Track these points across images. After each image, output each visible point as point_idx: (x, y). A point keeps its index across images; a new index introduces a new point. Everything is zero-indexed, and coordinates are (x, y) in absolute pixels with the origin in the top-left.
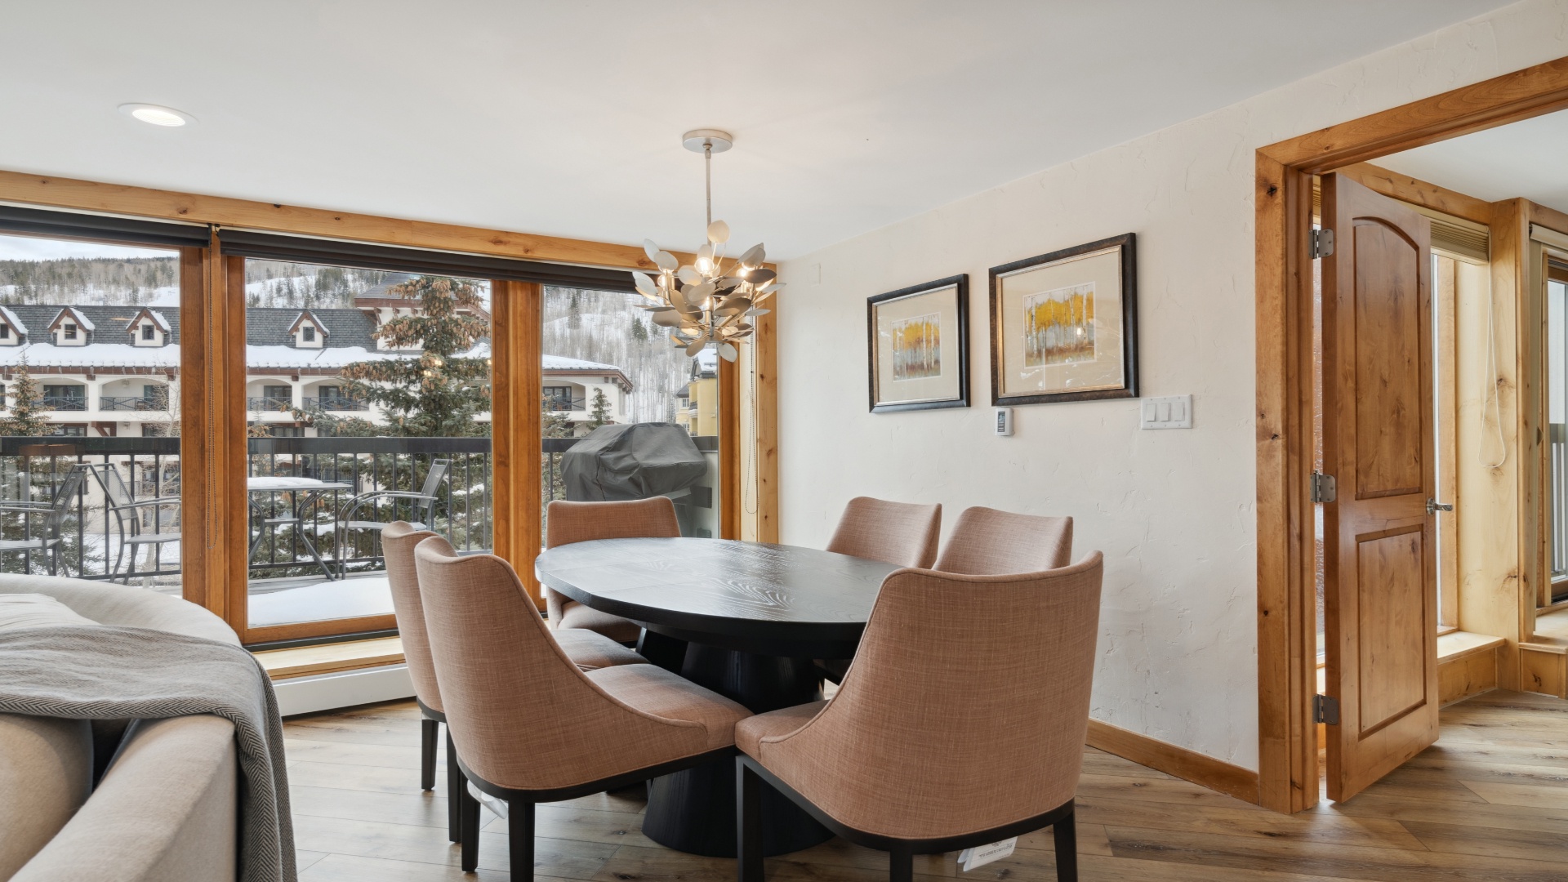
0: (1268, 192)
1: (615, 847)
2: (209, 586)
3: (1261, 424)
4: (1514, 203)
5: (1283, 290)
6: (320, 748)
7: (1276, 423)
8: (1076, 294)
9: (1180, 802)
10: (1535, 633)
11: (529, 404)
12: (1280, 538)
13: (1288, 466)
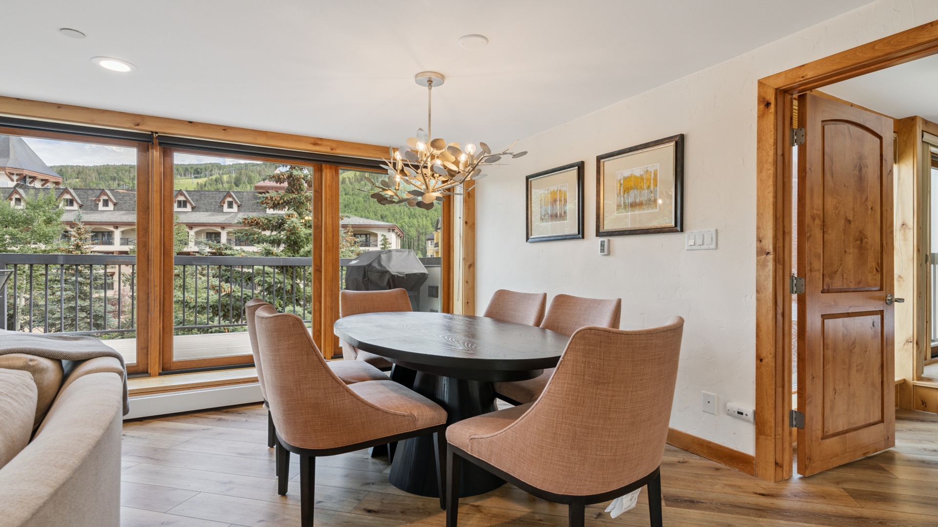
0: (766, 105)
1: (367, 492)
2: (151, 337)
3: (759, 246)
4: (913, 119)
5: (774, 165)
6: (207, 429)
7: (769, 245)
8: (647, 171)
9: (708, 473)
10: (923, 375)
11: (333, 237)
12: (771, 315)
13: (775, 271)
